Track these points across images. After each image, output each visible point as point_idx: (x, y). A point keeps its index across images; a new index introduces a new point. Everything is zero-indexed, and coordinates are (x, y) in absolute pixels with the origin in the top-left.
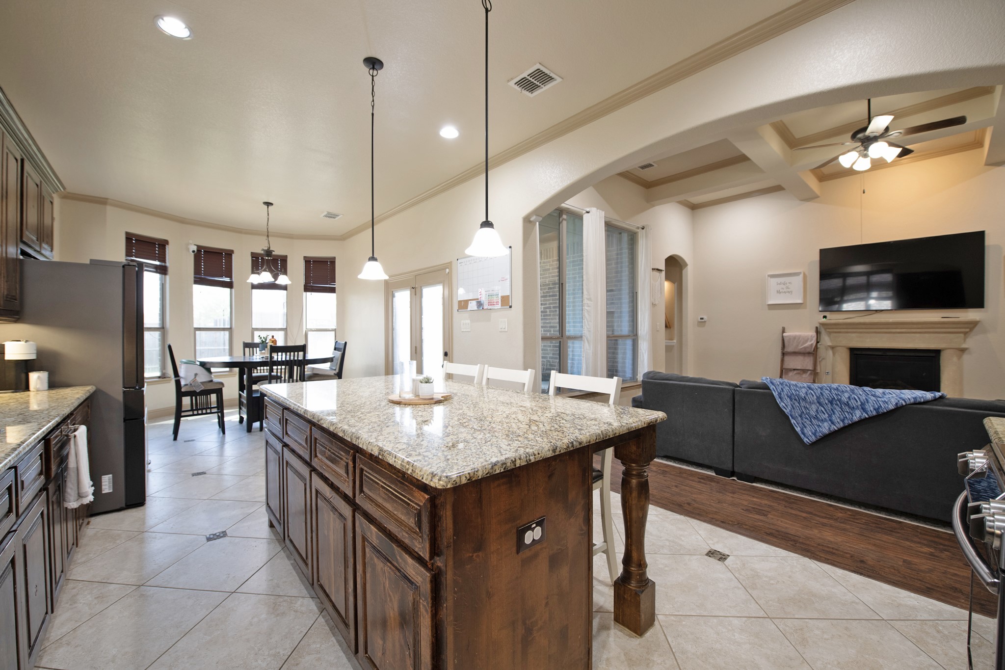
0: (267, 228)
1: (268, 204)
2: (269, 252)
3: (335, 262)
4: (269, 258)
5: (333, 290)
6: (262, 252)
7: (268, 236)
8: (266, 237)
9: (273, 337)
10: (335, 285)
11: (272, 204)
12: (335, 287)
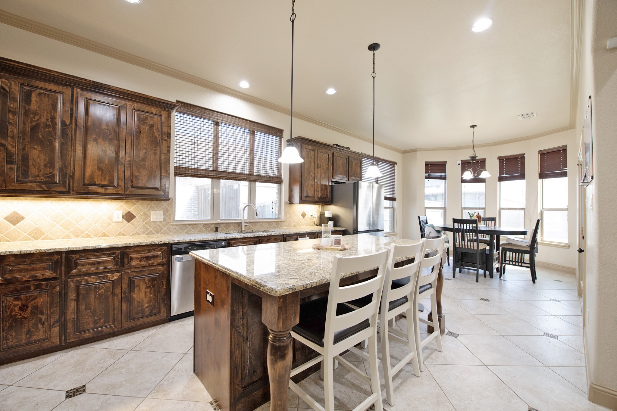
0: (473, 142)
1: (473, 127)
2: (473, 158)
3: (566, 149)
4: (474, 162)
5: (564, 174)
6: (470, 159)
7: (473, 147)
8: (472, 149)
9: (478, 214)
10: (566, 170)
11: (476, 126)
12: (566, 172)
